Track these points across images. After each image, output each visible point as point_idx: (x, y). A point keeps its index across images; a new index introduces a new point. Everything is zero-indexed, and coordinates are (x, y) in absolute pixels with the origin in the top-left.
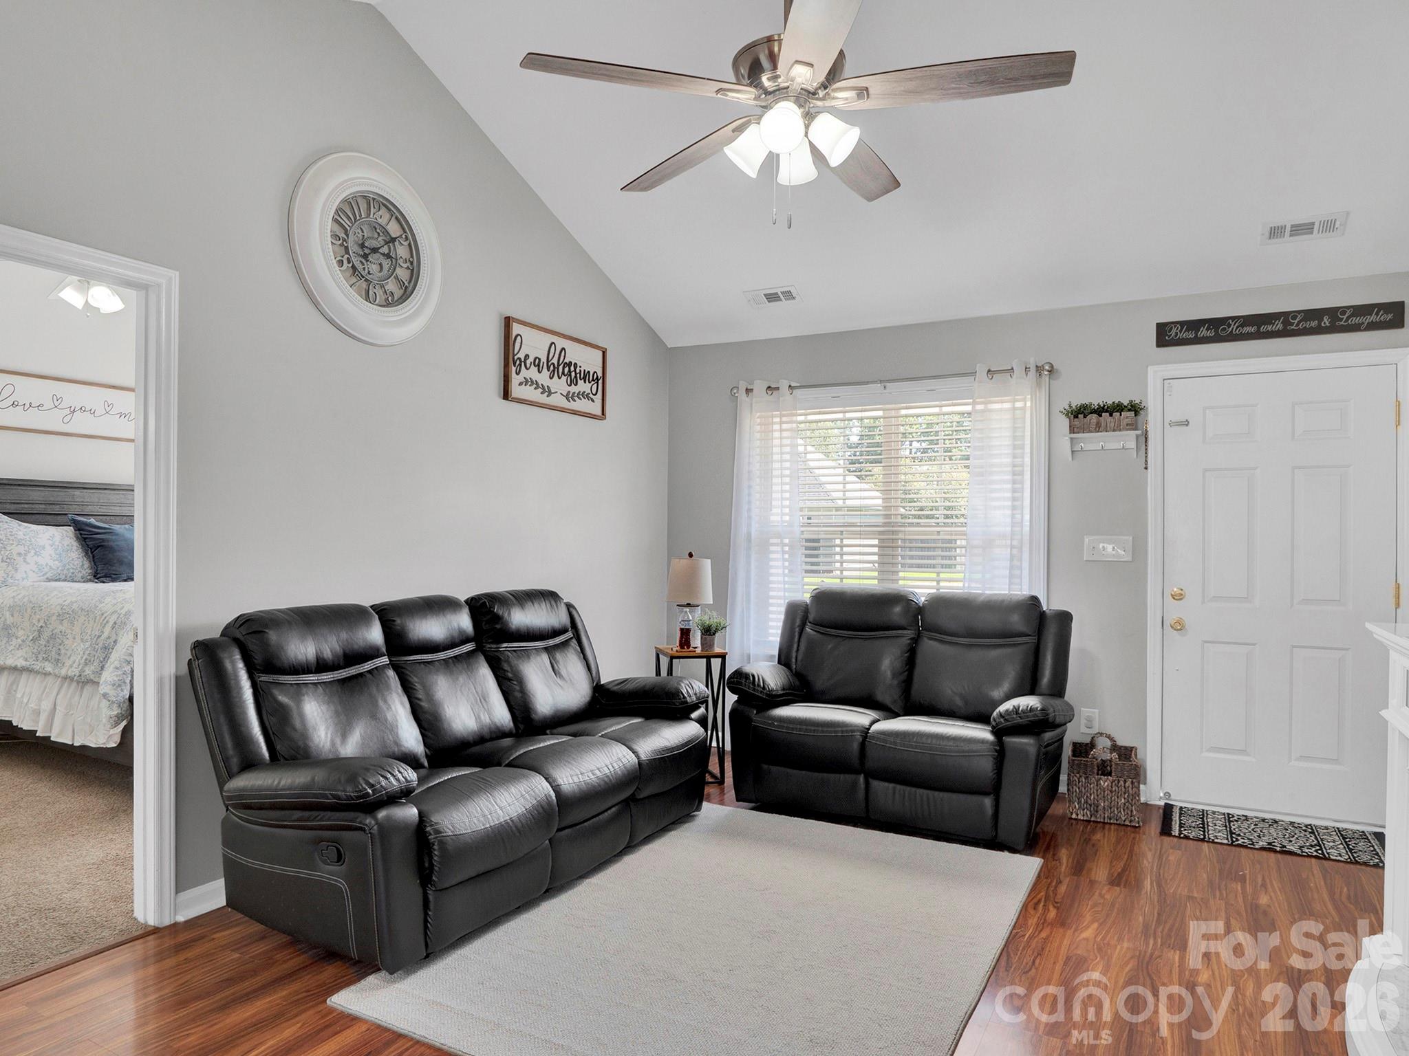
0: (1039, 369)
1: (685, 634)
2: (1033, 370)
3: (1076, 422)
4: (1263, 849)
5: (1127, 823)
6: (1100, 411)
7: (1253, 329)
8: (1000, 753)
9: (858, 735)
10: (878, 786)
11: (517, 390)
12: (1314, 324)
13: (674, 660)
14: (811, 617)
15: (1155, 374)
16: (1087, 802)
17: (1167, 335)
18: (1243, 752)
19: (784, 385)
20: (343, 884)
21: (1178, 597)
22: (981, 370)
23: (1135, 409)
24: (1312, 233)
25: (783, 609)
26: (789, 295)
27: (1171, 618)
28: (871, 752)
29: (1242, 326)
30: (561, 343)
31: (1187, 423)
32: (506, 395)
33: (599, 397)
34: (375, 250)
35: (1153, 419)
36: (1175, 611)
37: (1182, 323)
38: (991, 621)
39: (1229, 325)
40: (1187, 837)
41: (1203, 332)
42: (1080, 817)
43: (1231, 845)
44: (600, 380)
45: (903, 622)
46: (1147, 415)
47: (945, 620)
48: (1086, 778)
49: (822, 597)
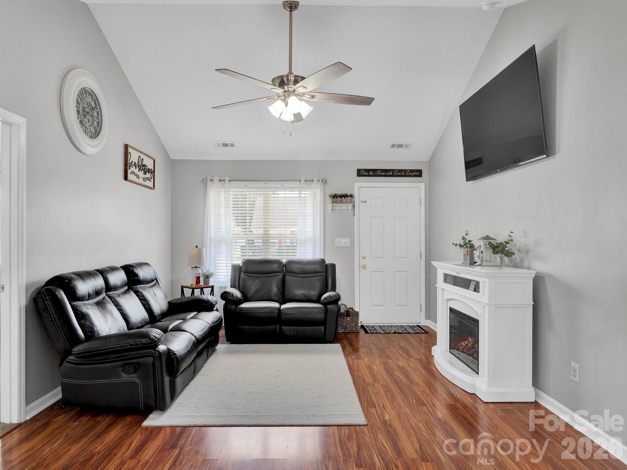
0: (322, 181)
1: (198, 278)
2: (321, 181)
3: (334, 200)
4: (393, 333)
5: (355, 331)
6: (341, 196)
7: (384, 174)
8: (326, 311)
9: (276, 311)
10: (284, 328)
11: (130, 177)
12: (400, 174)
14: (243, 270)
15: (357, 185)
16: (343, 326)
17: (361, 173)
18: (382, 306)
19: (227, 179)
20: (137, 381)
21: (363, 258)
22: (303, 181)
23: (351, 196)
24: (402, 147)
25: (230, 268)
26: (233, 145)
27: (362, 264)
28: (283, 317)
29: (381, 172)
30: (142, 156)
31: (366, 202)
32: (126, 178)
33: (152, 180)
34: (88, 113)
35: (356, 199)
36: (363, 262)
37: (365, 170)
38: (310, 268)
39: (378, 172)
40: (373, 333)
41: (371, 173)
42: (341, 332)
43: (385, 333)
44: (153, 172)
45: (279, 270)
46: (354, 198)
47: (294, 268)
48: (343, 318)
49: (247, 262)
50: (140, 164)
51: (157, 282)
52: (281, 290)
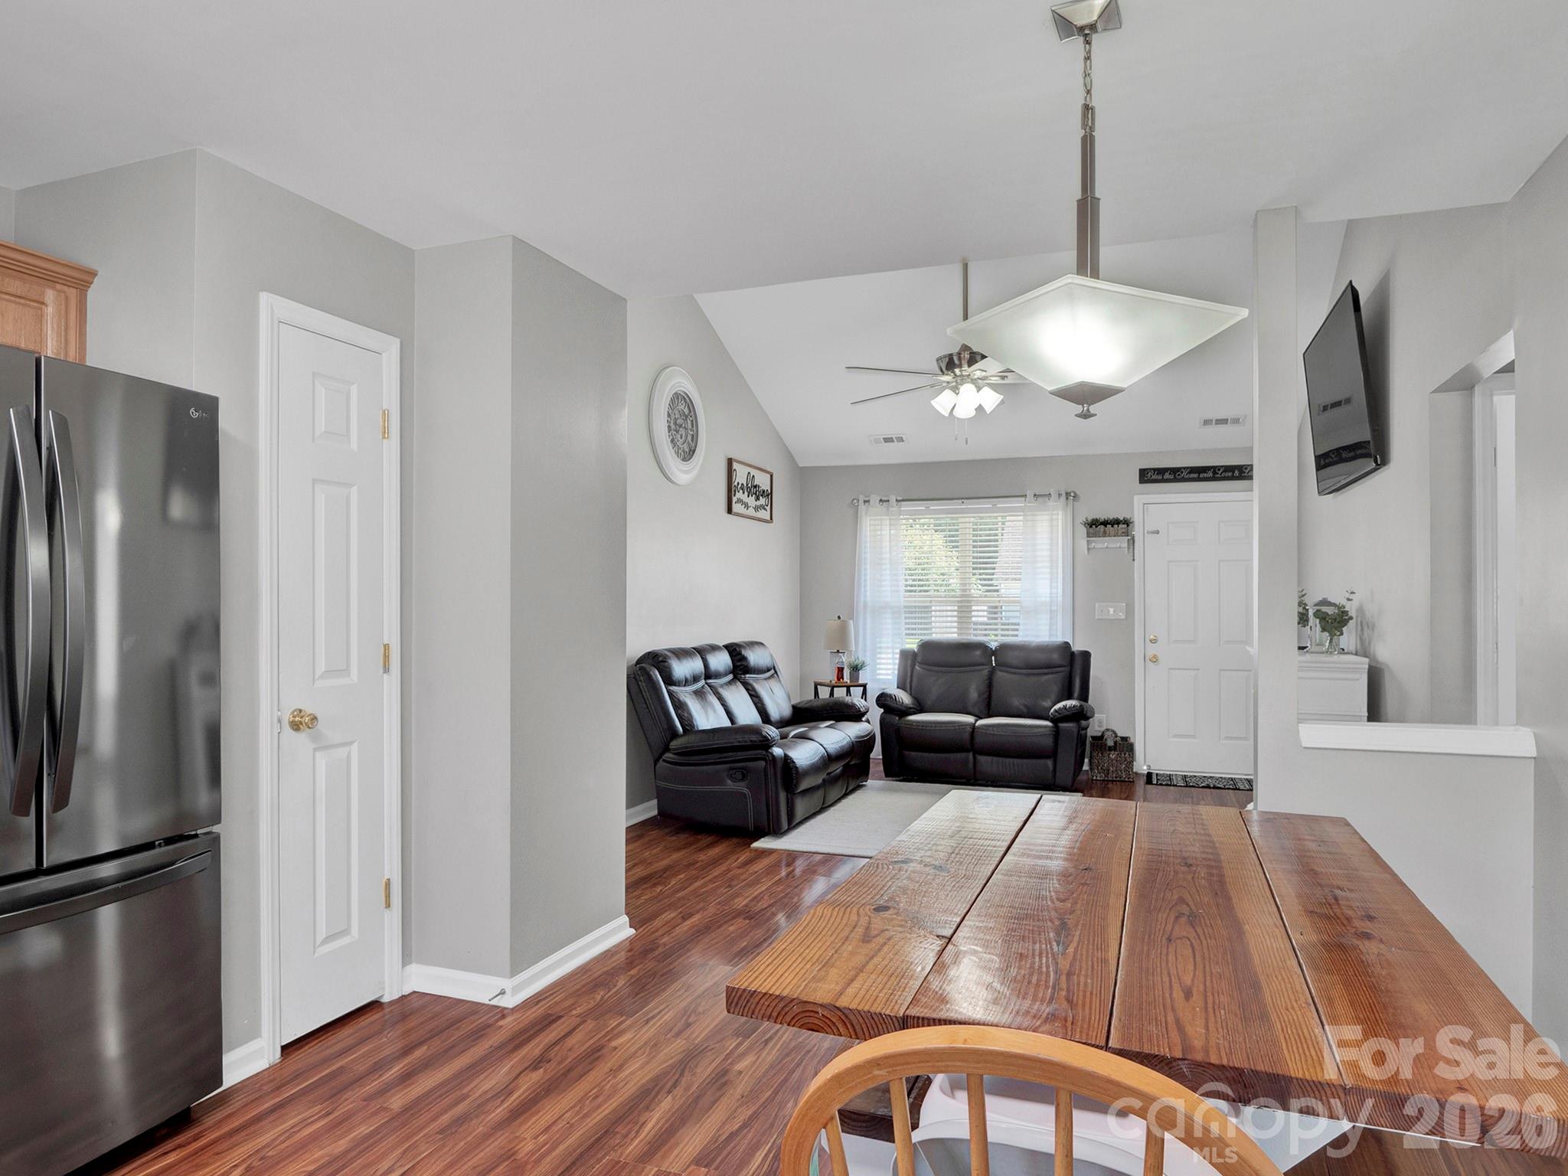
0: (1068, 494)
1: (841, 670)
2: (1064, 495)
3: (1091, 530)
4: (1203, 787)
5: (1127, 779)
6: (1105, 523)
7: (1196, 476)
8: (1057, 733)
9: (969, 729)
10: (982, 759)
11: (737, 508)
12: (1230, 474)
13: (835, 689)
14: (919, 659)
15: (1138, 500)
16: (1102, 768)
17: (1147, 476)
18: (1193, 737)
19: (893, 499)
20: (746, 791)
21: (1154, 641)
22: (1030, 496)
23: (1127, 523)
24: (1227, 423)
25: (898, 656)
26: (900, 439)
27: (1150, 653)
28: (978, 739)
29: (1190, 473)
30: (753, 472)
31: (1158, 532)
32: (730, 510)
33: (768, 508)
34: (681, 426)
35: (1137, 531)
36: (1152, 650)
37: (1155, 470)
38: (1042, 658)
39: (1182, 473)
40: (1161, 785)
41: (1167, 476)
42: (1098, 778)
43: (1186, 786)
44: (769, 495)
45: (983, 660)
46: (1133, 527)
47: (1011, 658)
48: (1102, 754)
49: (927, 646)
50: (750, 485)
51: (776, 672)
52: (986, 696)
